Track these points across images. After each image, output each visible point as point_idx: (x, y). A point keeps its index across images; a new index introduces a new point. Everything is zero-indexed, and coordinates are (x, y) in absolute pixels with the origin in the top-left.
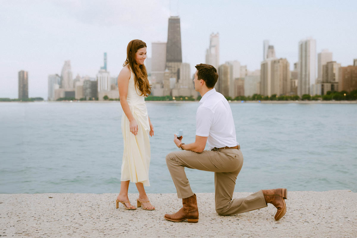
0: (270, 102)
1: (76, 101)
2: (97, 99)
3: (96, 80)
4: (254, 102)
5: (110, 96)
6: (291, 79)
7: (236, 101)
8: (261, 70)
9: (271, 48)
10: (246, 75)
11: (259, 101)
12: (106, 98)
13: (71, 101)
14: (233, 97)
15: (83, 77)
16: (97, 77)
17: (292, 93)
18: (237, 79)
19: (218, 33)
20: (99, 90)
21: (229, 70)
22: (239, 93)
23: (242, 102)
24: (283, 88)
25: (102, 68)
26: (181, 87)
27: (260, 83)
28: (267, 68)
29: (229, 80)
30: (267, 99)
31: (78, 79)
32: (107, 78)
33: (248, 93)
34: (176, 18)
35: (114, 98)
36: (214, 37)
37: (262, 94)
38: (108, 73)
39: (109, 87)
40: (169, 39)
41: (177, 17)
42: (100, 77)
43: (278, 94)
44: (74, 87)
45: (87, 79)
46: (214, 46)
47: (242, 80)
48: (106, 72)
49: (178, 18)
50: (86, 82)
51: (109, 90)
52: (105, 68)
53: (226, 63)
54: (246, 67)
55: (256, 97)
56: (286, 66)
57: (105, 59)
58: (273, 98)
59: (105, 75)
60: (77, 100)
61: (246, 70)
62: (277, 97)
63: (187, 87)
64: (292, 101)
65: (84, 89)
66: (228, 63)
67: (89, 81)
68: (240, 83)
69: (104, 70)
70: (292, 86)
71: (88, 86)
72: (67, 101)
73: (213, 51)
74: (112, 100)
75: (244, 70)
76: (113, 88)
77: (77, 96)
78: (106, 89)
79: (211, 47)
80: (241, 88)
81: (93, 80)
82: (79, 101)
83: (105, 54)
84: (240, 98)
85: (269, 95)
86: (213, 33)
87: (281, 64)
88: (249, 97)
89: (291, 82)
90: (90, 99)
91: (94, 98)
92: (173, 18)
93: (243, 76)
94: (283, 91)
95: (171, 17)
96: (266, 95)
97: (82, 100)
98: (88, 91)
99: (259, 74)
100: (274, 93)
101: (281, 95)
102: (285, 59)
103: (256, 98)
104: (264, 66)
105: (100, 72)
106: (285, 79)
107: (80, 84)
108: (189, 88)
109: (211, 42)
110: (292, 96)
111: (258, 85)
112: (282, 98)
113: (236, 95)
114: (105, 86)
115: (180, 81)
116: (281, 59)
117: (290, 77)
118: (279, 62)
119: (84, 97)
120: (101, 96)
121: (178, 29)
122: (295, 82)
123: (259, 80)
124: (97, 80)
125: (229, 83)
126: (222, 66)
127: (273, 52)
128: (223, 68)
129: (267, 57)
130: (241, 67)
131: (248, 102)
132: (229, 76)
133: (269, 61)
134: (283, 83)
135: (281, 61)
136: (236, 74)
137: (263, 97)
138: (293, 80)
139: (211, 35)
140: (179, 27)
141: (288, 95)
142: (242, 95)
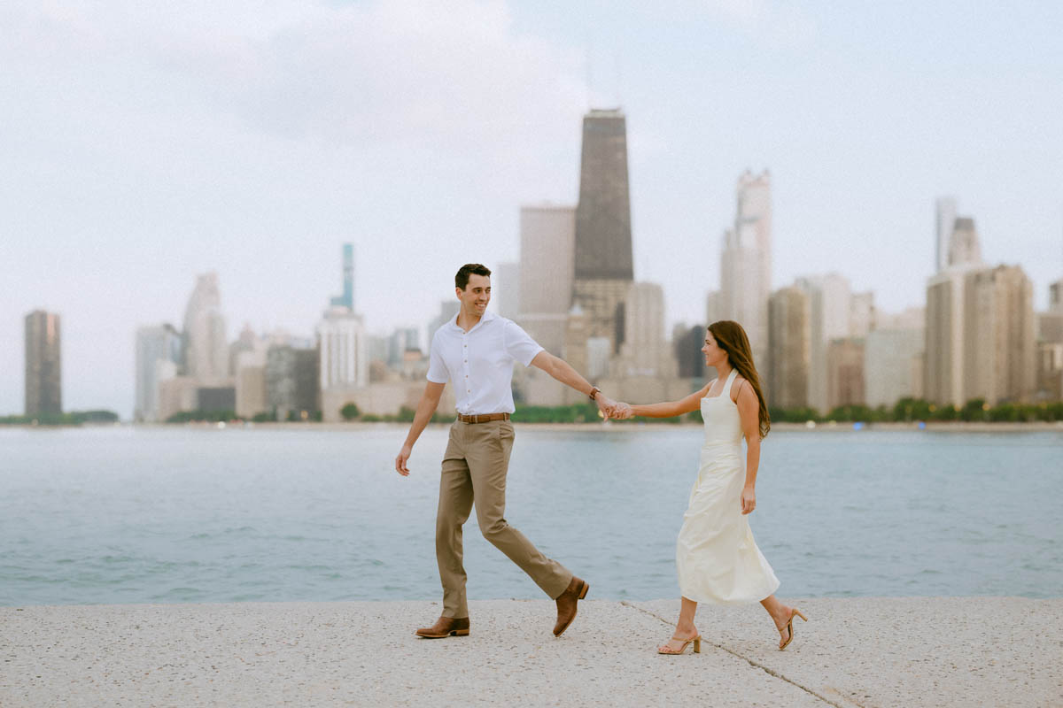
0: (962, 426)
1: (240, 424)
2: (317, 416)
3: (313, 346)
4: (900, 426)
5: (365, 407)
6: (1040, 344)
7: (833, 425)
8: (928, 310)
9: (964, 226)
10: (872, 326)
11: (918, 425)
12: (350, 413)
13: (221, 425)
14: (824, 410)
15: (265, 336)
16: (319, 336)
17: (1042, 395)
18: (839, 343)
19: (767, 172)
20: (324, 382)
21: (808, 309)
22: (846, 393)
23: (858, 426)
24: (1011, 377)
25: (335, 301)
26: (631, 371)
27: (925, 356)
28: (949, 299)
29: (808, 345)
30: (948, 415)
31: (245, 342)
32: (356, 338)
33: (880, 393)
34: (611, 115)
35: (379, 411)
36: (751, 186)
37: (931, 397)
38: (359, 319)
39: (363, 373)
40: (583, 194)
41: (614, 111)
42: (330, 336)
43: (991, 395)
44: (232, 371)
45: (280, 342)
46: (753, 221)
47: (858, 345)
48: (351, 314)
49: (620, 114)
50: (276, 351)
51: (362, 383)
52: (346, 300)
53: (797, 281)
54: (870, 296)
55: (909, 409)
56: (1020, 295)
57: (348, 269)
58: (973, 412)
59: (347, 327)
60: (244, 419)
61: (872, 309)
62: (987, 407)
63: (652, 372)
64: (1043, 425)
65: (269, 380)
66: (806, 282)
67: (287, 348)
68: (849, 357)
69: (342, 310)
70: (1040, 370)
71: (283, 367)
72: (206, 425)
73: (748, 237)
74: (372, 419)
75: (863, 310)
76: (375, 375)
77: (243, 406)
78: (351, 378)
79: (740, 222)
80: (851, 377)
81: (302, 346)
82: (250, 425)
83: (348, 250)
84: (848, 412)
85: (959, 401)
86: (749, 172)
87: (1000, 286)
88: (882, 408)
89: (1040, 355)
90: (293, 418)
91: (304, 414)
92: (598, 115)
93: (861, 332)
94: (1010, 387)
95: (593, 111)
96: (945, 403)
97: (260, 419)
98: (285, 386)
99: (919, 323)
100: (978, 394)
101: (1001, 402)
102: (1018, 269)
103: (910, 412)
104: (938, 293)
105: (328, 316)
106: (1016, 341)
107: (253, 360)
108: (659, 377)
109: (740, 203)
110: (1044, 406)
111: (918, 364)
112: (1003, 414)
113: (836, 402)
114: (346, 368)
115: (626, 350)
116: (1002, 268)
117: (1033, 332)
118: (993, 279)
119: (269, 409)
120: (331, 404)
121: (620, 156)
122: (1052, 354)
123: (919, 345)
124: (319, 345)
125: (808, 358)
126: (782, 292)
127: (970, 243)
128: (784, 302)
129: (951, 261)
130: (854, 298)
131: (877, 426)
132: (808, 332)
133: (957, 277)
134: (1010, 356)
135: (1000, 276)
136: (836, 325)
137: (933, 409)
138: (1047, 347)
139: (741, 179)
140: (623, 148)
141: (1026, 400)
142: (855, 400)
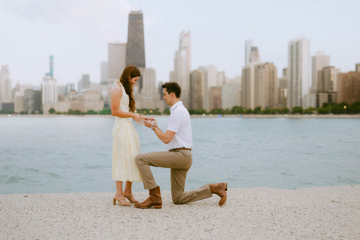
0: (254, 116)
1: (16, 115)
2: (41, 112)
3: (40, 89)
4: (233, 116)
5: (57, 109)
6: (279, 88)
7: (211, 115)
8: (242, 77)
9: (254, 50)
10: (224, 83)
11: (239, 115)
12: (52, 111)
13: (10, 115)
14: (208, 110)
15: (24, 86)
16: (42, 86)
17: (280, 105)
18: (213, 88)
19: (189, 32)
20: (43, 101)
21: (203, 77)
22: (215, 105)
23: (219, 116)
24: (270, 99)
25: (47, 75)
26: (145, 98)
27: (241, 93)
28: (250, 74)
29: (203, 89)
30: (249, 112)
31: (17, 88)
32: (54, 86)
33: (226, 105)
34: (138, 13)
35: (62, 111)
36: (184, 37)
37: (243, 106)
38: (55, 80)
39: (56, 98)
40: (129, 39)
41: (139, 12)
42: (45, 86)
43: (263, 105)
44: (13, 97)
45: (29, 88)
46: (185, 48)
47: (220, 89)
48: (52, 79)
49: (141, 13)
50: (27, 91)
51: (56, 101)
52: (51, 74)
53: (199, 68)
54: (223, 73)
55: (236, 110)
56: (273, 73)
57: (51, 64)
58: (257, 111)
59: (51, 83)
60: (17, 113)
61: (224, 77)
62: (262, 109)
63: (151, 98)
64: (280, 115)
65: (25, 100)
66: (202, 68)
67: (31, 90)
68: (217, 93)
69: (49, 77)
70: (280, 97)
71: (30, 96)
72: (5, 115)
73: (183, 53)
74: (59, 113)
75: (221, 77)
76: (60, 99)
77: (17, 109)
78: (52, 100)
79: (181, 48)
80: (217, 100)
81: (36, 89)
82: (19, 115)
83: (51, 58)
84: (216, 111)
85: (253, 107)
86: (183, 32)
87: (266, 69)
88: (227, 110)
89: (280, 92)
90: (33, 113)
91: (37, 112)
92: (134, 13)
93: (220, 85)
94: (270, 103)
95: (132, 12)
96: (248, 108)
97: (22, 113)
98: (31, 102)
99: (239, 82)
100: (259, 105)
101: (266, 108)
102: (272, 64)
103: (237, 111)
104: (246, 72)
105: (45, 79)
106: (271, 88)
107: (20, 94)
108: (154, 99)
109: (181, 42)
110: (281, 109)
111: (239, 95)
112: (268, 112)
113: (212, 108)
114: (51, 97)
115: (143, 90)
116: (267, 63)
117: (277, 85)
118: (264, 67)
119: (25, 110)
120: (46, 108)
121: (141, 26)
122: (283, 92)
123: (240, 89)
124: (42, 89)
125: (203, 93)
126: (195, 72)
127: (256, 55)
128: (195, 74)
129: (250, 61)
130: (218, 73)
131: (225, 116)
132: (203, 84)
133: (252, 66)
134: (270, 93)
135: (266, 66)
136: (212, 82)
137: (244, 110)
138: (282, 90)
139: (181, 34)
140: (142, 24)
141: (275, 107)
142: (219, 107)
